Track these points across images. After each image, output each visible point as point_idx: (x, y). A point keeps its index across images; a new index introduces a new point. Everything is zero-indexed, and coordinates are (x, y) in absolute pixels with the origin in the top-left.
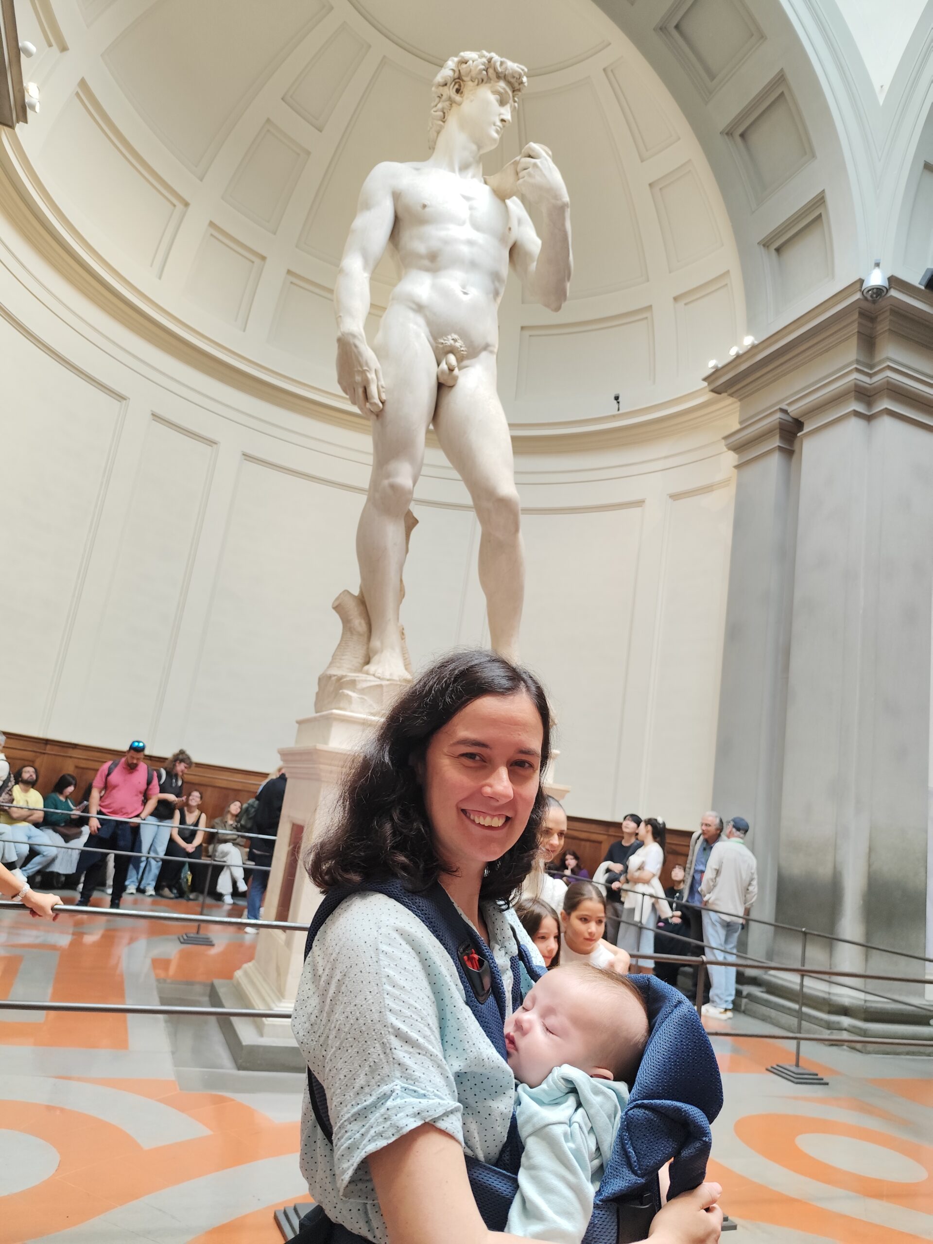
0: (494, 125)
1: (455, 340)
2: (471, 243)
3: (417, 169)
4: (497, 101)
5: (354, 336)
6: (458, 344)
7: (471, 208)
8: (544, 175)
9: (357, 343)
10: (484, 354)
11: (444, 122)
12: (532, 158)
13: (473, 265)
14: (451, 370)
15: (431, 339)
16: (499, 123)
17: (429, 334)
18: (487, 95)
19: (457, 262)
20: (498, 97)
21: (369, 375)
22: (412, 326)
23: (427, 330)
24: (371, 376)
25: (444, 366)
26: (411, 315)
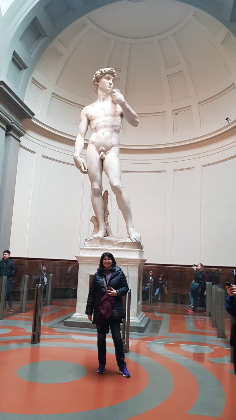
0: (108, 86)
1: (102, 148)
2: (104, 121)
3: (92, 106)
4: (107, 80)
5: (76, 157)
6: (103, 149)
7: (104, 111)
8: (116, 97)
9: (76, 158)
10: (113, 148)
11: (97, 90)
12: (114, 93)
13: (105, 126)
14: (102, 156)
15: (97, 149)
16: (109, 85)
17: (96, 149)
18: (104, 80)
19: (101, 127)
20: (107, 79)
21: (81, 165)
22: (92, 148)
23: (95, 147)
24: (82, 165)
25: (101, 155)
26: (91, 145)
